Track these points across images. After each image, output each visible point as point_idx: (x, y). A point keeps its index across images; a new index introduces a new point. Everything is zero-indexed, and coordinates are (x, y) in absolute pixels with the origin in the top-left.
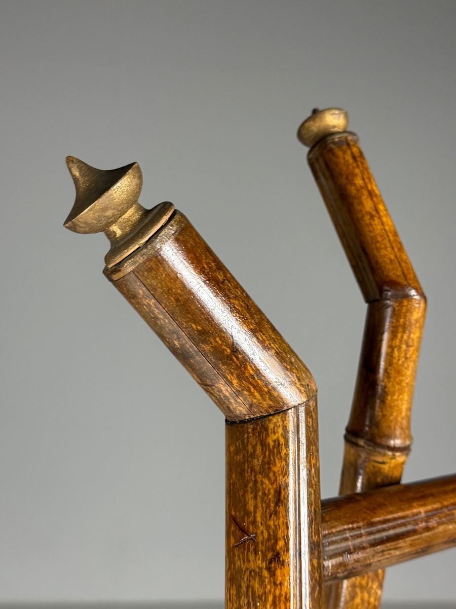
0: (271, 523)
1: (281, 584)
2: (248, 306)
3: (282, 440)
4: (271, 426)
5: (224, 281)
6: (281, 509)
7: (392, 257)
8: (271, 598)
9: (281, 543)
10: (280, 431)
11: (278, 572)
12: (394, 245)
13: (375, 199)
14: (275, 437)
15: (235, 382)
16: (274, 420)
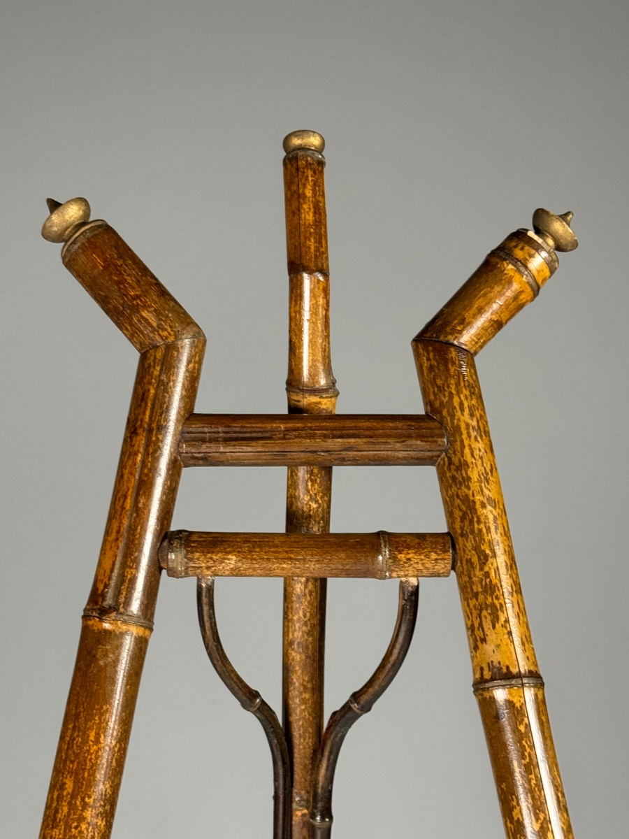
0: (137, 411)
1: (134, 446)
2: (138, 281)
3: (152, 364)
4: (149, 355)
5: (122, 265)
6: (143, 404)
7: (297, 244)
8: (128, 453)
9: (139, 423)
10: (152, 358)
11: (134, 439)
12: (302, 235)
13: (301, 201)
14: (148, 362)
15: (129, 328)
16: (151, 352)
